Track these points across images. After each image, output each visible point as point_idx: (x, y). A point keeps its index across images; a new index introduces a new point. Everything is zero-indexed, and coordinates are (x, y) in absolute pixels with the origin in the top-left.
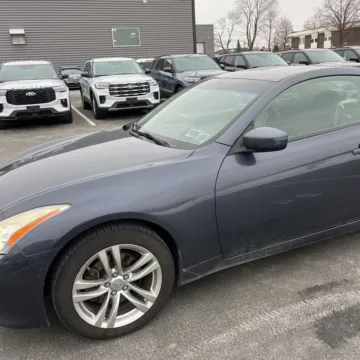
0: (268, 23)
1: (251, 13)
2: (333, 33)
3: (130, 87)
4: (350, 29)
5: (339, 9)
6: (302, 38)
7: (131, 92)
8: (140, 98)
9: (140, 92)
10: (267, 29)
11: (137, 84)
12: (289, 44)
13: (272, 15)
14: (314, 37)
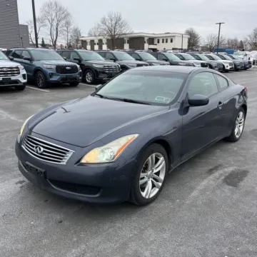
0: (66, 29)
1: (53, 20)
2: (108, 40)
3: (5, 69)
4: (118, 39)
5: (110, 25)
6: (88, 41)
7: (6, 74)
8: (13, 78)
9: (13, 74)
10: (65, 33)
11: (9, 68)
12: (80, 44)
13: (68, 23)
14: (96, 41)
